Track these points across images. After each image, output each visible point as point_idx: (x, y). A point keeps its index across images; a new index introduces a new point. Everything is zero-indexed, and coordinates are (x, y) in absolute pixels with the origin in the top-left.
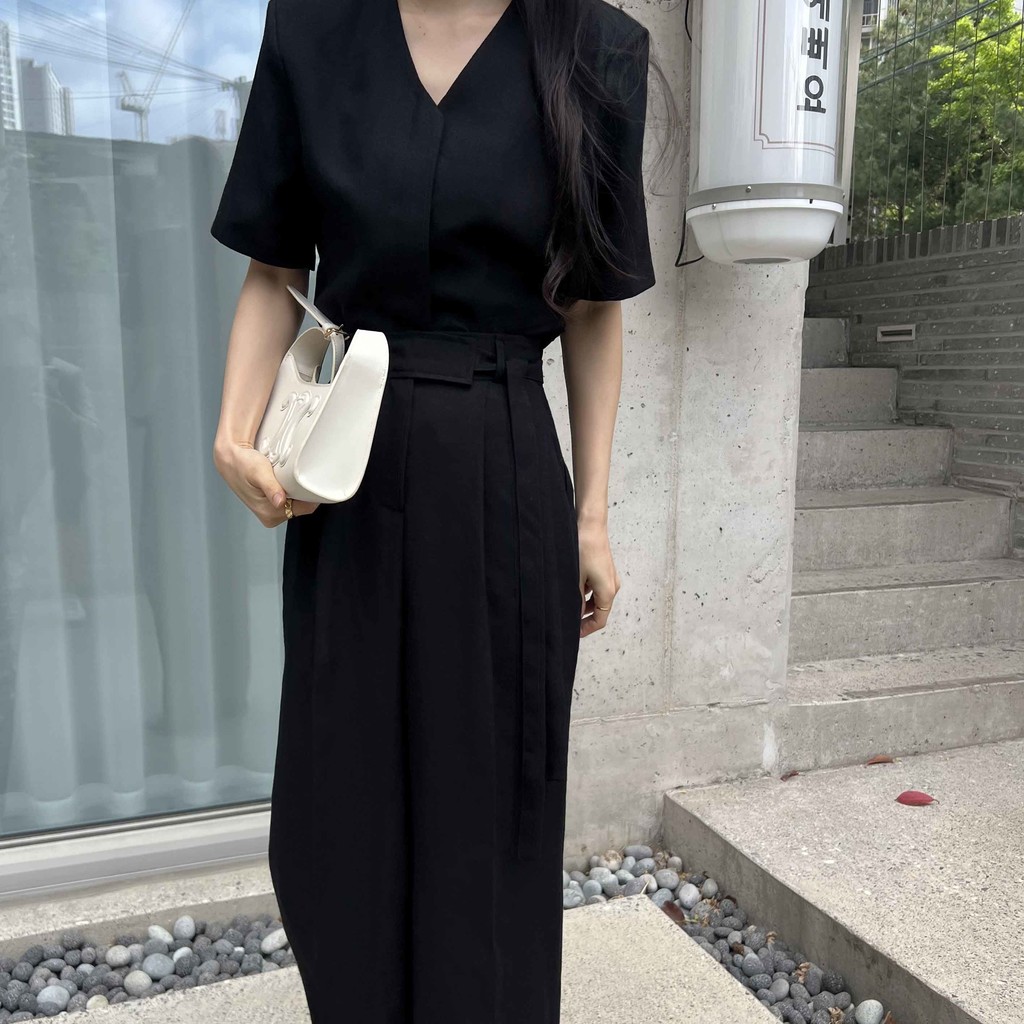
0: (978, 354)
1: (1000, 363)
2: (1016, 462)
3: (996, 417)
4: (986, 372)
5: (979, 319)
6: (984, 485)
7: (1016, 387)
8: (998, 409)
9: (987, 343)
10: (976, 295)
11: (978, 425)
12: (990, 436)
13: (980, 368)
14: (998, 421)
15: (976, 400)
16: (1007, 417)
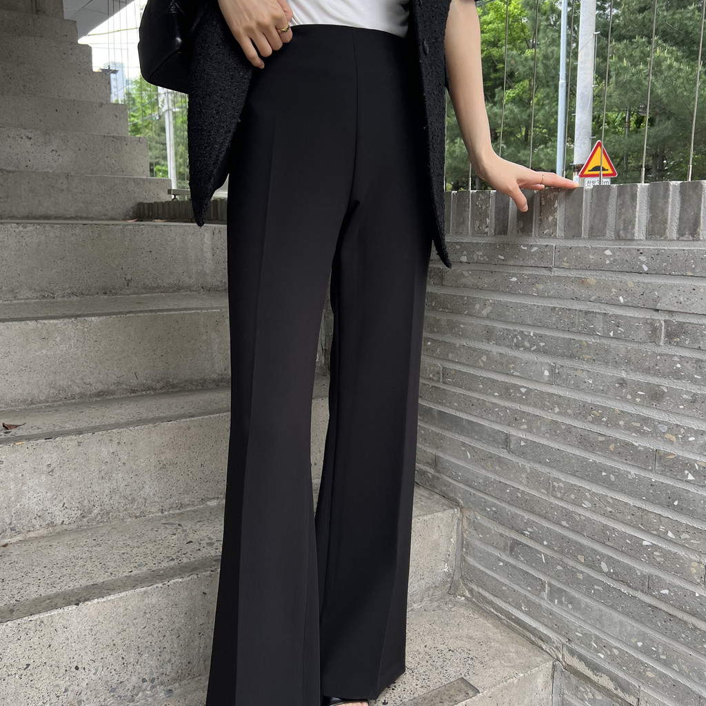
0: (495, 405)
1: (529, 430)
2: (560, 602)
3: (527, 516)
4: (507, 436)
5: (495, 349)
6: (509, 616)
7: (558, 480)
8: (528, 504)
9: (507, 391)
10: (489, 309)
11: (497, 517)
12: (516, 543)
13: (497, 427)
14: (529, 523)
15: (493, 477)
16: (545, 524)
